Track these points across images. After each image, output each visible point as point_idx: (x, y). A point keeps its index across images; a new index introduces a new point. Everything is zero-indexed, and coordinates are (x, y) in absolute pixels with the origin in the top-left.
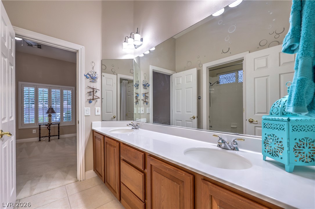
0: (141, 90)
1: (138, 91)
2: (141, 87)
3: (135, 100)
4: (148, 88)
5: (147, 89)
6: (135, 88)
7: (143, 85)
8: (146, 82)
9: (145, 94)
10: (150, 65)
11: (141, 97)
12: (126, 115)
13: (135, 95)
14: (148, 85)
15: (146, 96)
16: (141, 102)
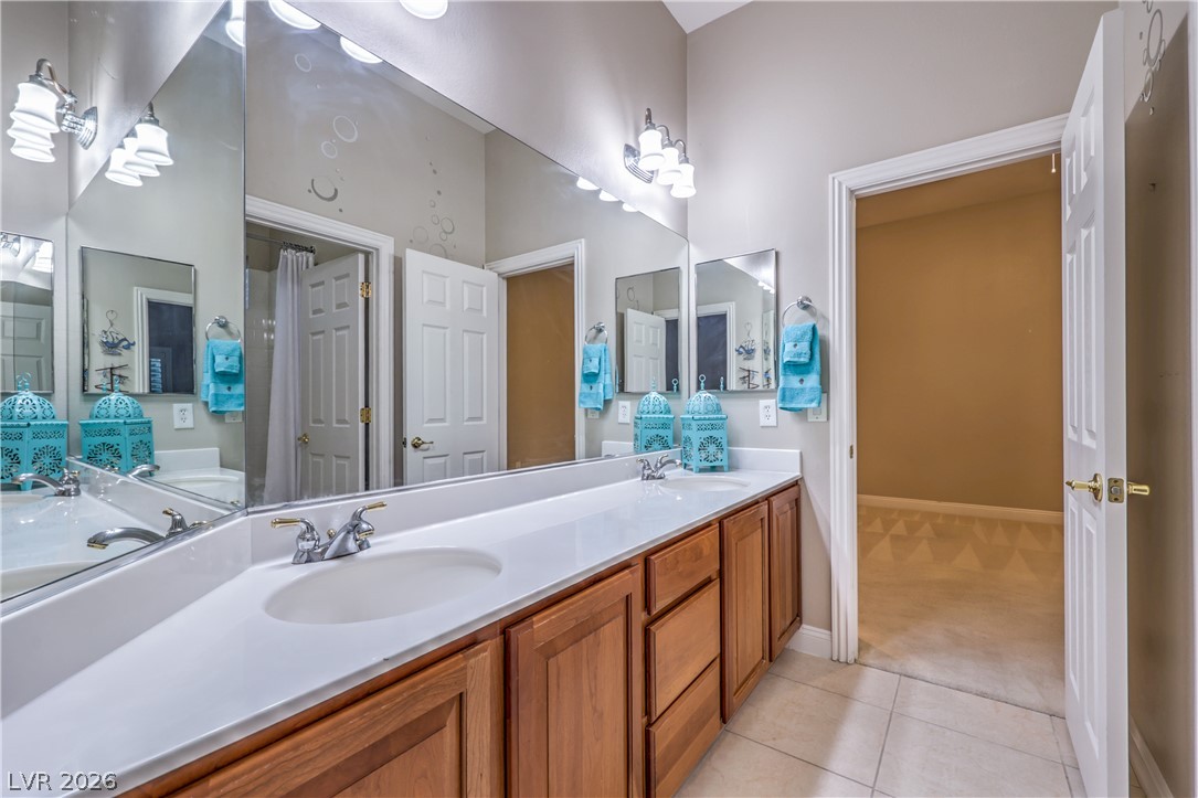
4: (124, 352)
5: (120, 354)
7: (105, 344)
8: (115, 335)
9: (111, 369)
10: (135, 288)
14: (125, 343)
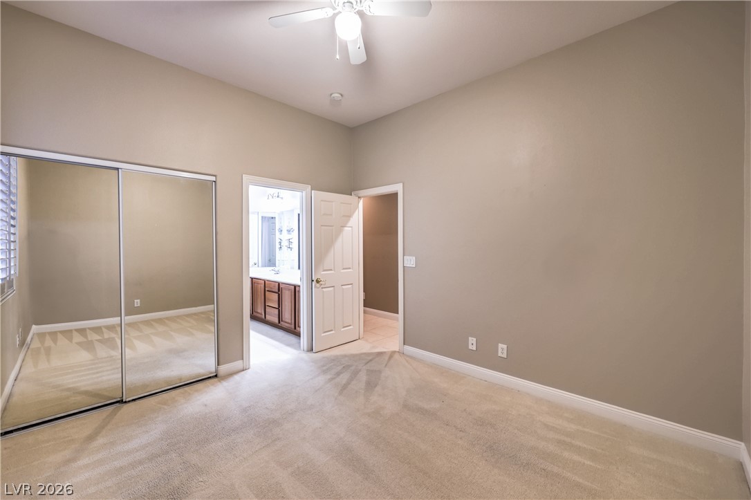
0: (285, 236)
1: (281, 237)
2: (285, 232)
3: (278, 246)
5: (291, 234)
6: (277, 233)
7: (288, 230)
8: (290, 227)
9: (289, 239)
11: (285, 243)
12: (270, 260)
13: (278, 241)
14: (292, 230)
15: (290, 241)
16: (284, 248)
